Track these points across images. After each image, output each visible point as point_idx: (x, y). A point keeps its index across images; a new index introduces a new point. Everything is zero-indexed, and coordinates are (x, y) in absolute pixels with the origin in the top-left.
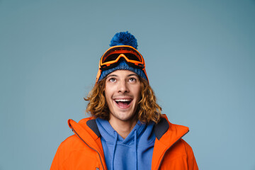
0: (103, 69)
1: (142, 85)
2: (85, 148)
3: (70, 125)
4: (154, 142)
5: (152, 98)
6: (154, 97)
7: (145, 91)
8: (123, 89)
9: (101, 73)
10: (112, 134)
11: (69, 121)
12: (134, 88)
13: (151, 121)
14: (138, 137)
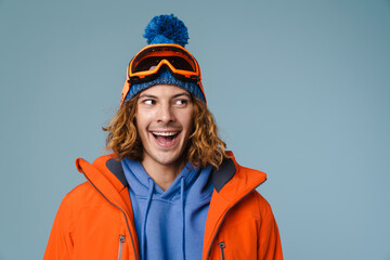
0: (133, 81)
1: (196, 108)
2: (104, 204)
3: (79, 168)
4: (211, 195)
5: (211, 130)
6: (215, 128)
7: (201, 118)
8: (165, 118)
9: (131, 87)
10: (145, 182)
11: (78, 161)
12: (183, 114)
13: (208, 164)
14: (187, 187)
